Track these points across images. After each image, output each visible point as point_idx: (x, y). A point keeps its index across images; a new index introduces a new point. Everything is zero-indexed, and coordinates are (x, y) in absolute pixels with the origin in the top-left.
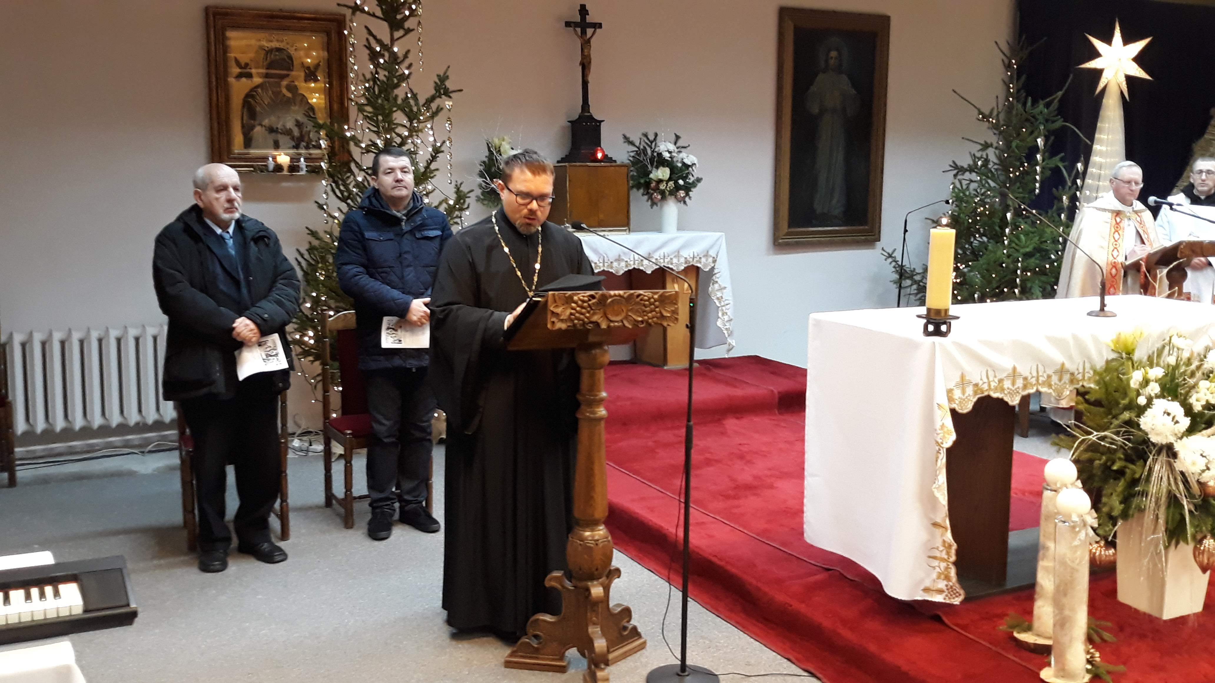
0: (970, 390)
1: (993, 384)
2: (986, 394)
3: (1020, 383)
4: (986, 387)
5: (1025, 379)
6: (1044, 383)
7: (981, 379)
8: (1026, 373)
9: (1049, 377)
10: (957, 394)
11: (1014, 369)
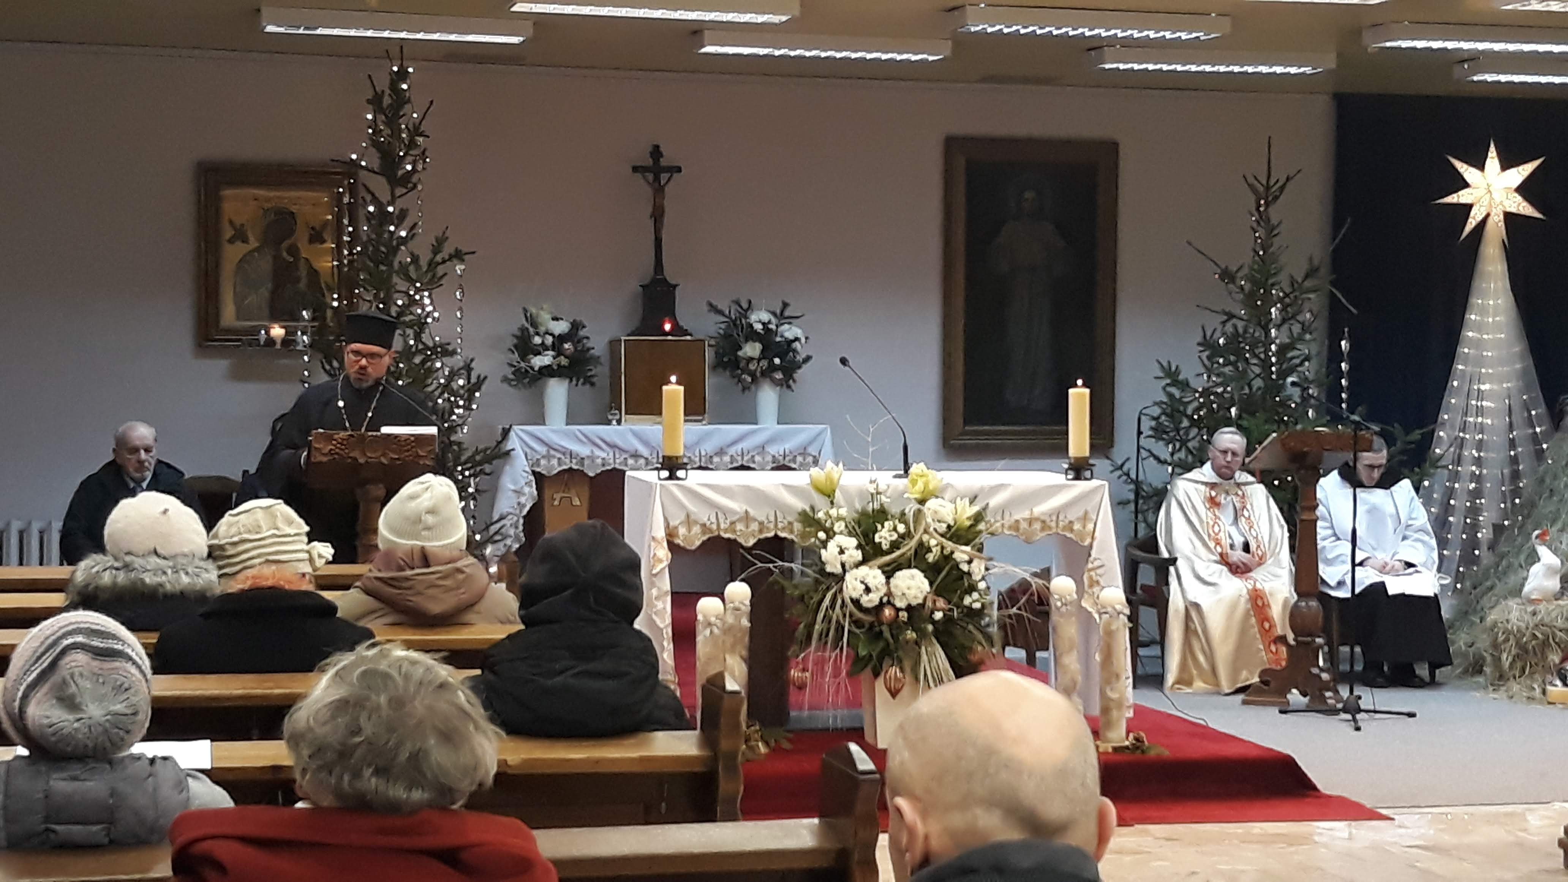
0: (696, 529)
1: (722, 526)
2: (716, 533)
3: (754, 526)
4: (714, 527)
5: (761, 523)
6: (783, 529)
7: (709, 520)
8: (762, 518)
9: (790, 523)
10: (682, 531)
11: (746, 512)
